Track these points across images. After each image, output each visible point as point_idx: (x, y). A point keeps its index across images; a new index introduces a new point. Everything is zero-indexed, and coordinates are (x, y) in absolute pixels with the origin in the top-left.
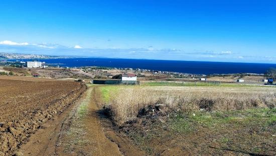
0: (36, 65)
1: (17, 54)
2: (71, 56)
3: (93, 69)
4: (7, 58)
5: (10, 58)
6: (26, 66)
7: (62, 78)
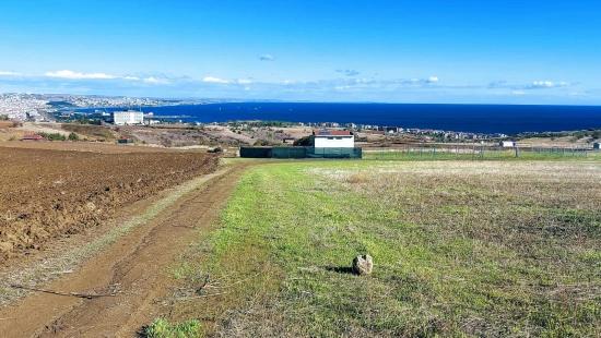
0: (133, 118)
1: (95, 96)
2: (208, 99)
3: (252, 125)
4: (75, 106)
5: (82, 105)
6: (112, 122)
7: (184, 145)
